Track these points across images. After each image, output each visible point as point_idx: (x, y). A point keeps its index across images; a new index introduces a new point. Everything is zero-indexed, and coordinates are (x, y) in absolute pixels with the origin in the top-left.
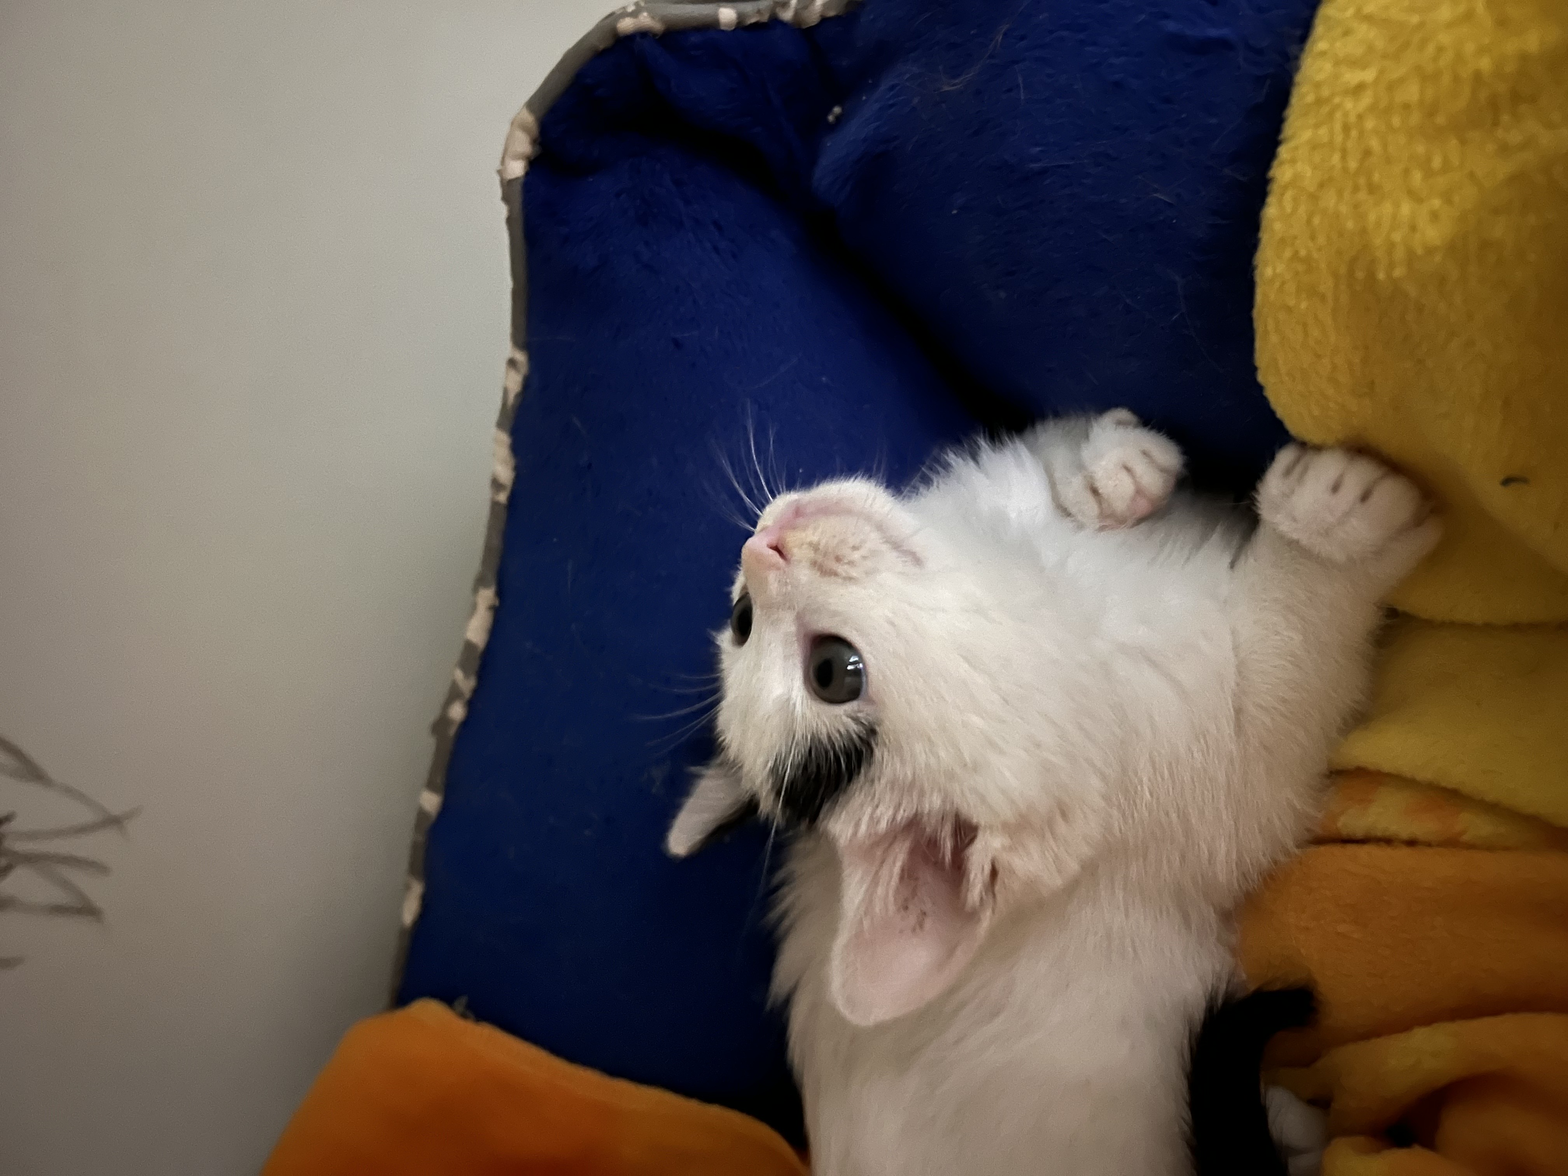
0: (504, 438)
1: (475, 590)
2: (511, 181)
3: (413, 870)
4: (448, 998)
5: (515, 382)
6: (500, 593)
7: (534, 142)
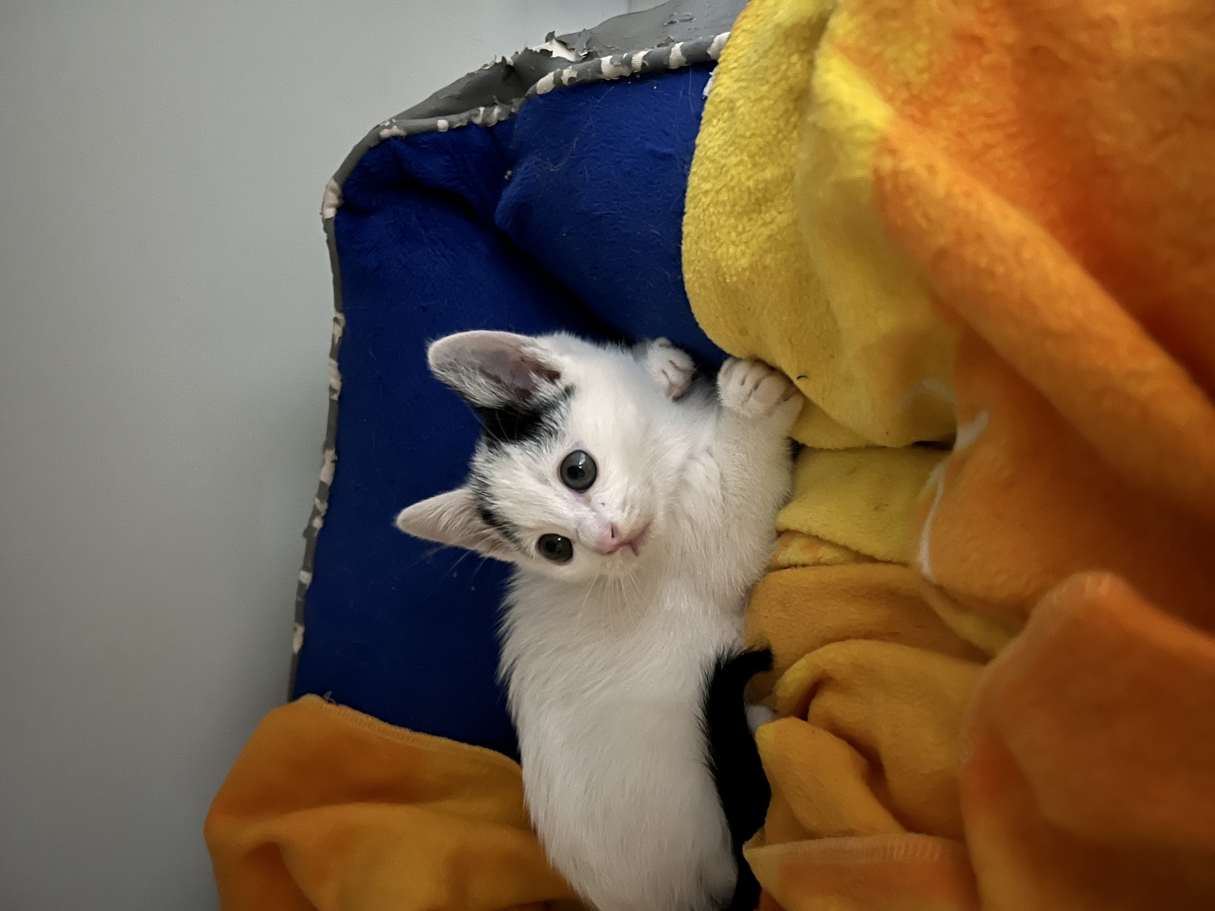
0: (334, 363)
1: (324, 451)
2: (328, 220)
3: (297, 620)
4: (321, 694)
5: (338, 331)
6: (337, 453)
7: (339, 198)
